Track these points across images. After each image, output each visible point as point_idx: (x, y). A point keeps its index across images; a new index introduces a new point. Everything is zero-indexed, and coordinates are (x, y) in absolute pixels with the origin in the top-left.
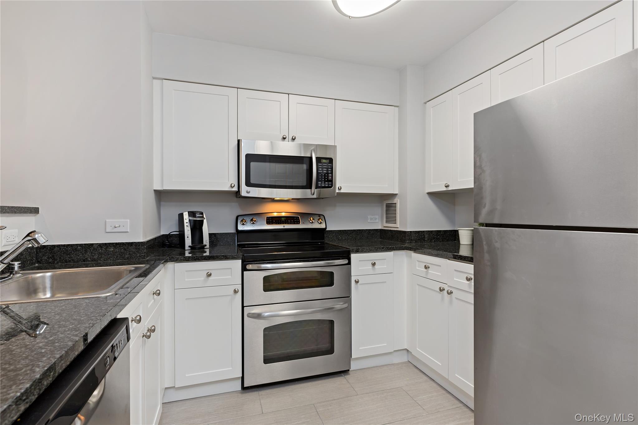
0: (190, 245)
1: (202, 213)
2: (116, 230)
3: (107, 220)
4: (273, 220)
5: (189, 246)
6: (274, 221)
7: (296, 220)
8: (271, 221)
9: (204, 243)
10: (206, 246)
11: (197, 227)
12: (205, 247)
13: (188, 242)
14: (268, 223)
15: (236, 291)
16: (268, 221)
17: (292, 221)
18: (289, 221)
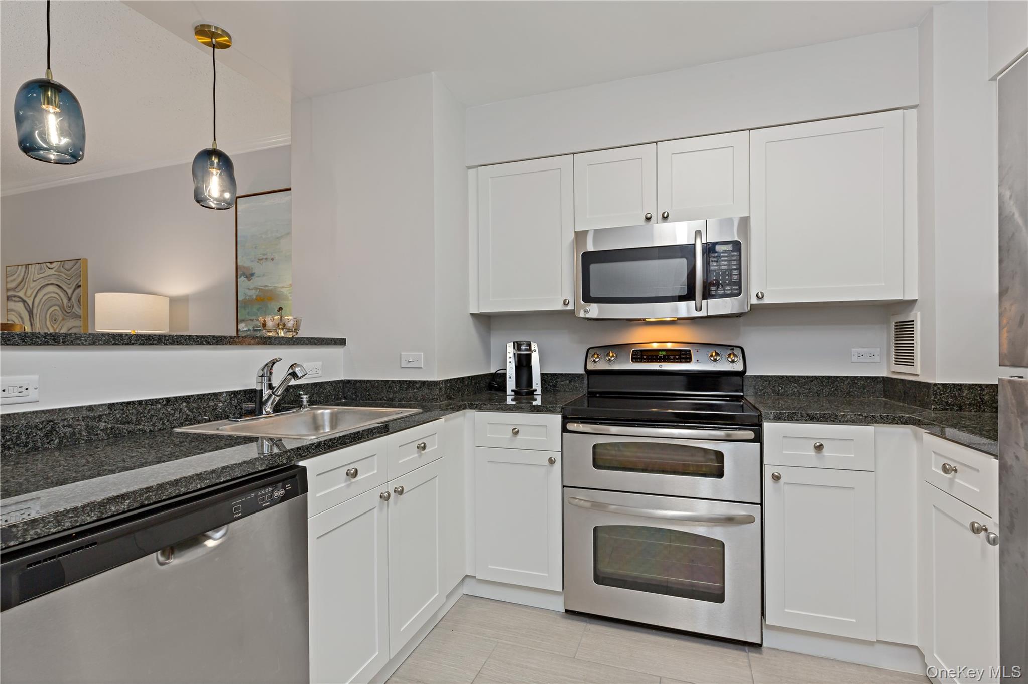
0: (514, 388)
1: (529, 345)
2: (410, 365)
3: (402, 353)
4: (642, 356)
5: (512, 391)
6: (645, 357)
7: (683, 356)
8: (639, 356)
9: (534, 387)
10: (535, 390)
11: (523, 363)
12: (535, 393)
13: (511, 384)
14: (634, 360)
15: (552, 460)
16: (634, 356)
17: (677, 357)
18: (672, 357)
